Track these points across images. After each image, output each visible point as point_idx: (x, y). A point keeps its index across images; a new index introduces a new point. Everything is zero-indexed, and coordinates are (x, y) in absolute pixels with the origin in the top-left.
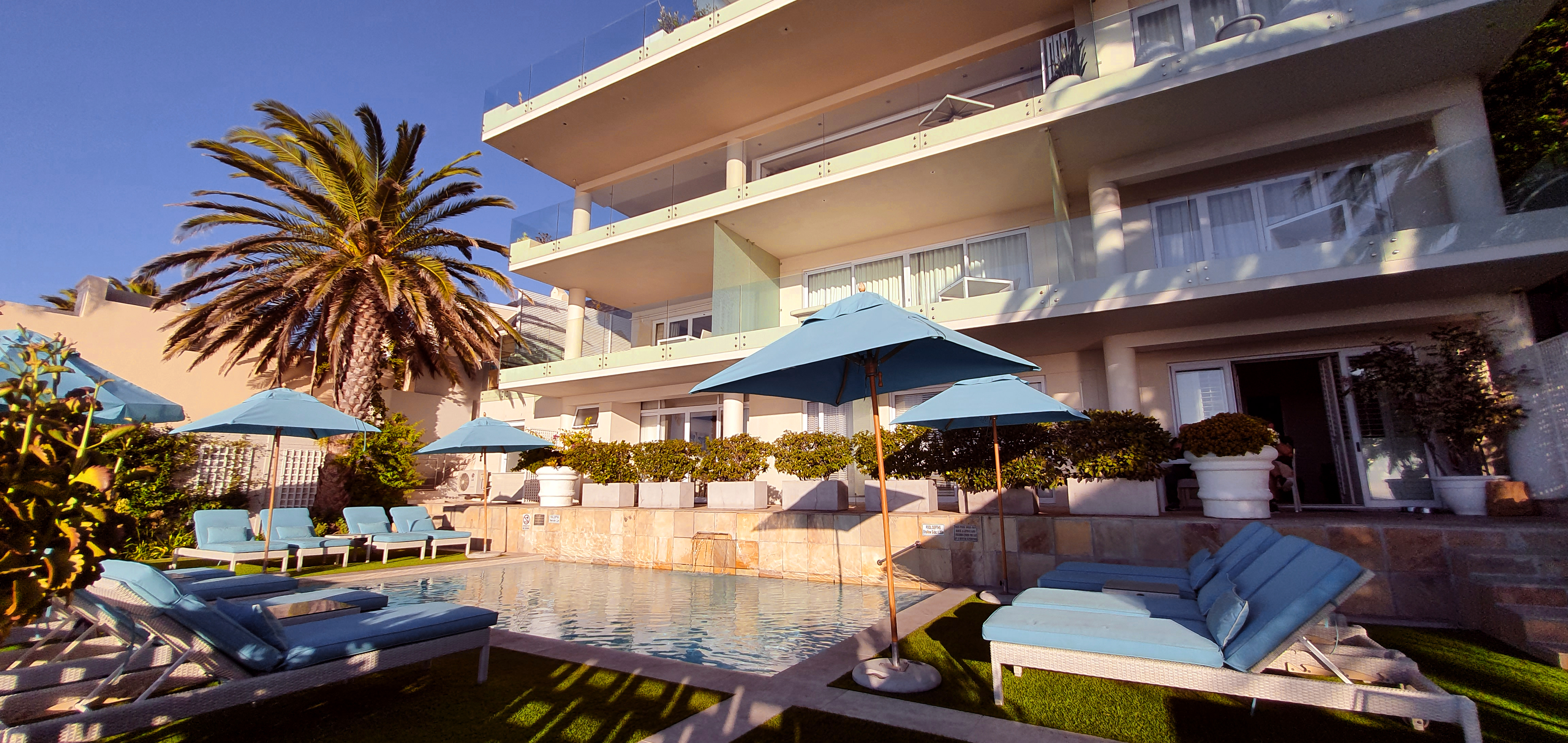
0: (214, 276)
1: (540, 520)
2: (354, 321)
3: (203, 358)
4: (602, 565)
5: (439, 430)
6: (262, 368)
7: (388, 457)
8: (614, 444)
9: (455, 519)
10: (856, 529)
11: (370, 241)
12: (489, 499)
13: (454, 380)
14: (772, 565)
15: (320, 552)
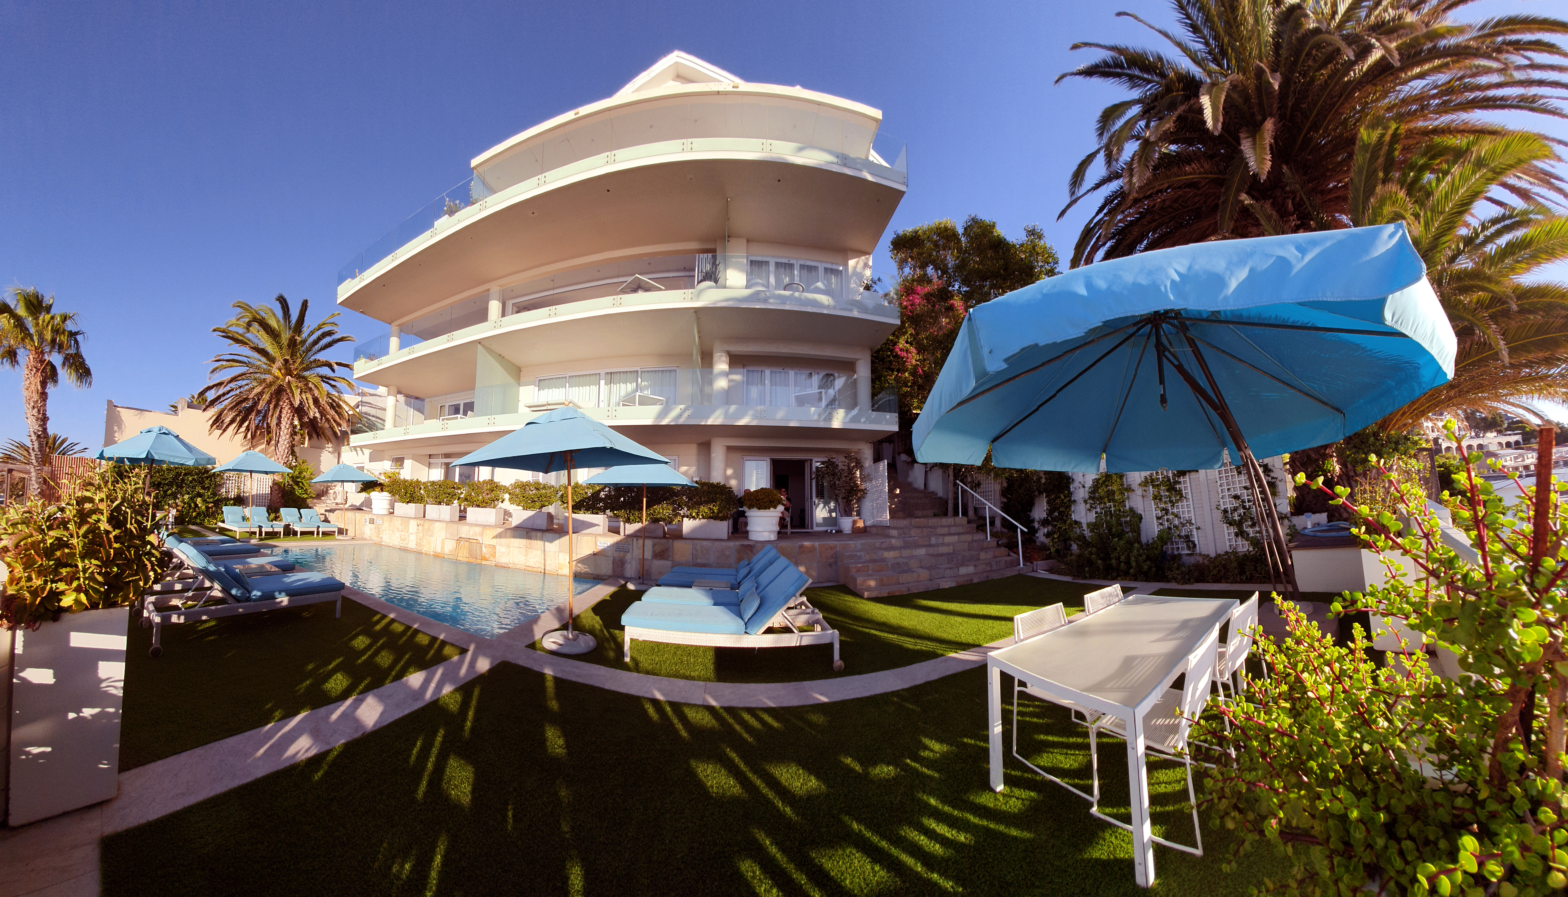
0: (224, 394)
1: (372, 521)
2: (281, 412)
3: (222, 433)
4: (405, 550)
5: (323, 468)
6: (245, 437)
7: (299, 482)
8: (412, 480)
9: (331, 516)
10: (557, 542)
11: (286, 369)
12: (346, 506)
13: (329, 440)
14: (503, 560)
15: (271, 530)
